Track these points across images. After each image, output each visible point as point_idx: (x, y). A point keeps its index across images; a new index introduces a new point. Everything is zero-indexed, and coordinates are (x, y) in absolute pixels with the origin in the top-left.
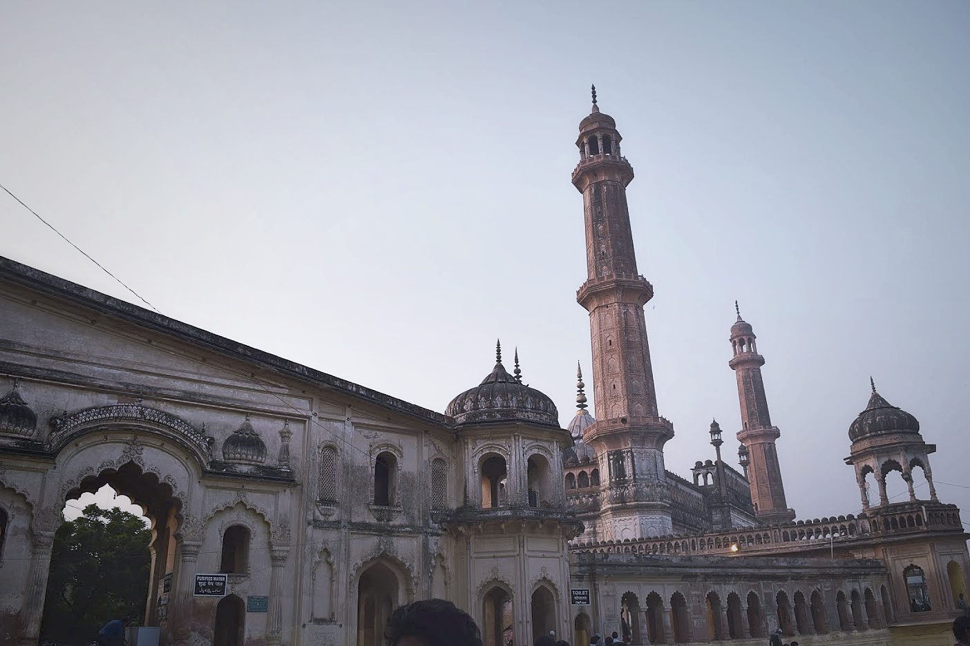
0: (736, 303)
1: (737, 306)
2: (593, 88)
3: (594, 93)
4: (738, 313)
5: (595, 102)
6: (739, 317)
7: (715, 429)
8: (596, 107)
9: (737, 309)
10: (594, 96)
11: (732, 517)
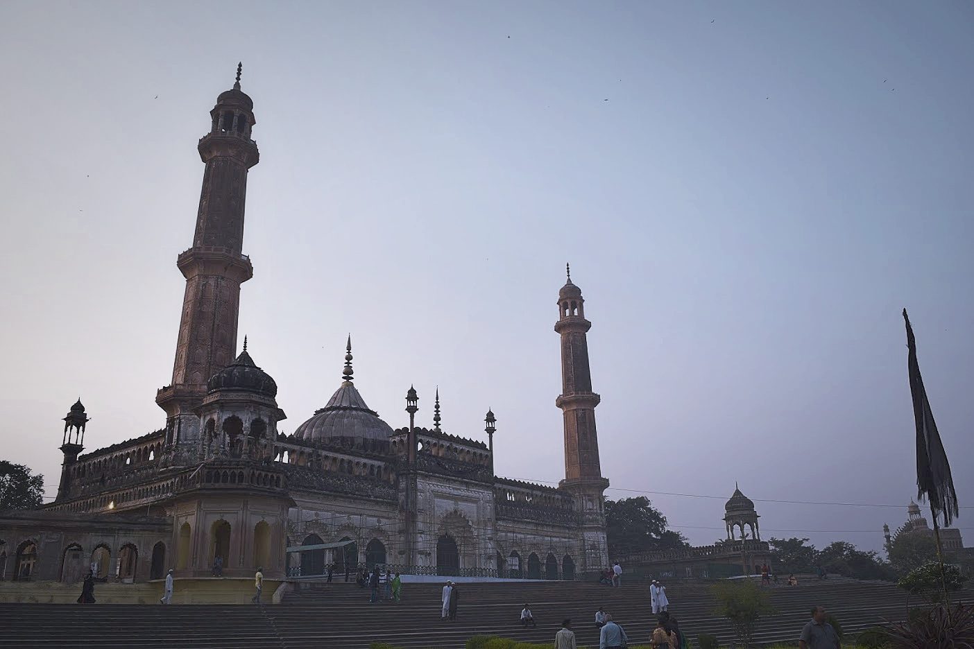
0: (568, 265)
1: (568, 268)
2: (240, 65)
3: (239, 70)
4: (569, 276)
5: (238, 79)
6: (569, 279)
7: (412, 395)
8: (237, 85)
9: (568, 272)
10: (239, 74)
11: (420, 484)
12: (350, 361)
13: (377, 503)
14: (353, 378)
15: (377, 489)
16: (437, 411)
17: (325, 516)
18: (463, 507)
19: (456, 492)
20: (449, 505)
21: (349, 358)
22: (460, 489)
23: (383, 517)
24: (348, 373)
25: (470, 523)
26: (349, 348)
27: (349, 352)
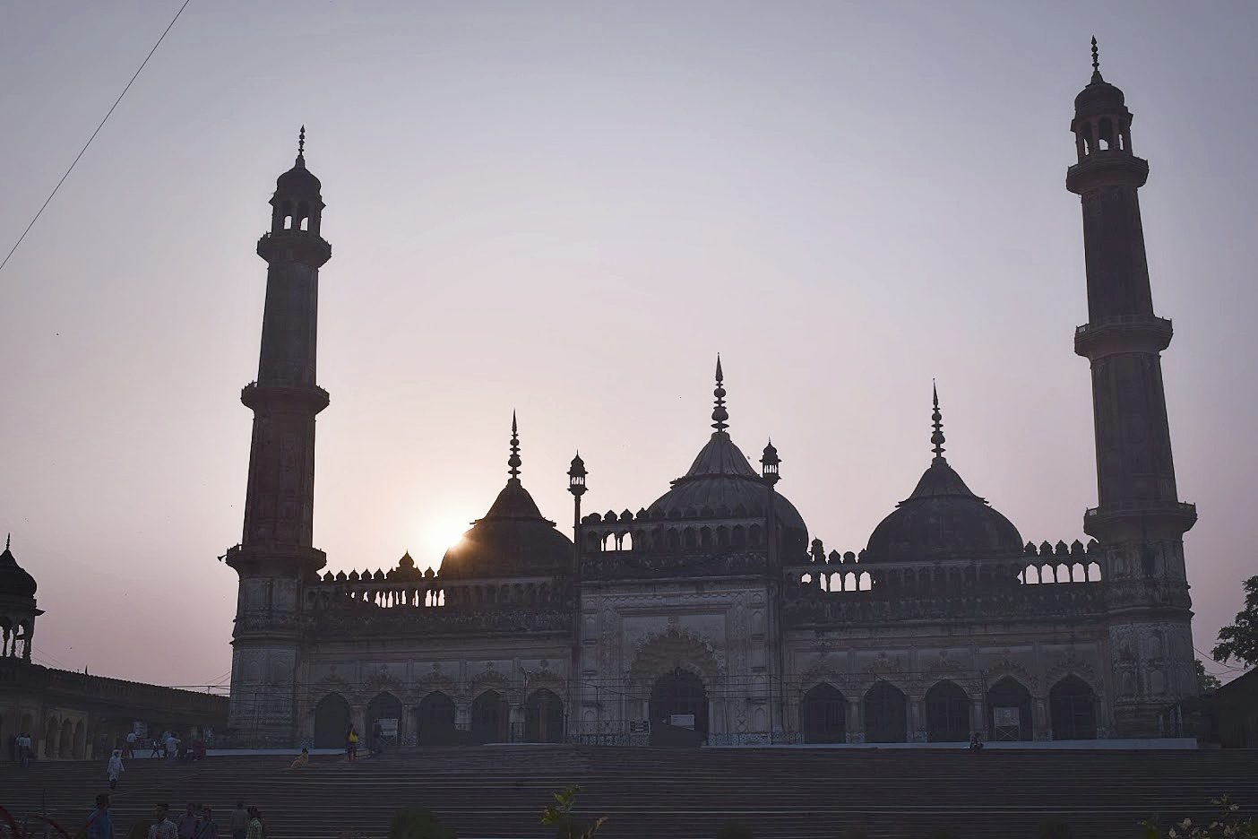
7: (578, 468)
11: (588, 600)
12: (723, 399)
13: (538, 637)
14: (728, 426)
15: (537, 617)
16: (938, 426)
17: (450, 668)
18: (686, 622)
19: (672, 602)
20: (661, 624)
21: (720, 393)
22: (680, 595)
23: (550, 656)
24: (720, 415)
25: (709, 648)
26: (719, 377)
27: (719, 385)
